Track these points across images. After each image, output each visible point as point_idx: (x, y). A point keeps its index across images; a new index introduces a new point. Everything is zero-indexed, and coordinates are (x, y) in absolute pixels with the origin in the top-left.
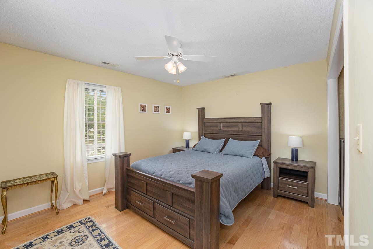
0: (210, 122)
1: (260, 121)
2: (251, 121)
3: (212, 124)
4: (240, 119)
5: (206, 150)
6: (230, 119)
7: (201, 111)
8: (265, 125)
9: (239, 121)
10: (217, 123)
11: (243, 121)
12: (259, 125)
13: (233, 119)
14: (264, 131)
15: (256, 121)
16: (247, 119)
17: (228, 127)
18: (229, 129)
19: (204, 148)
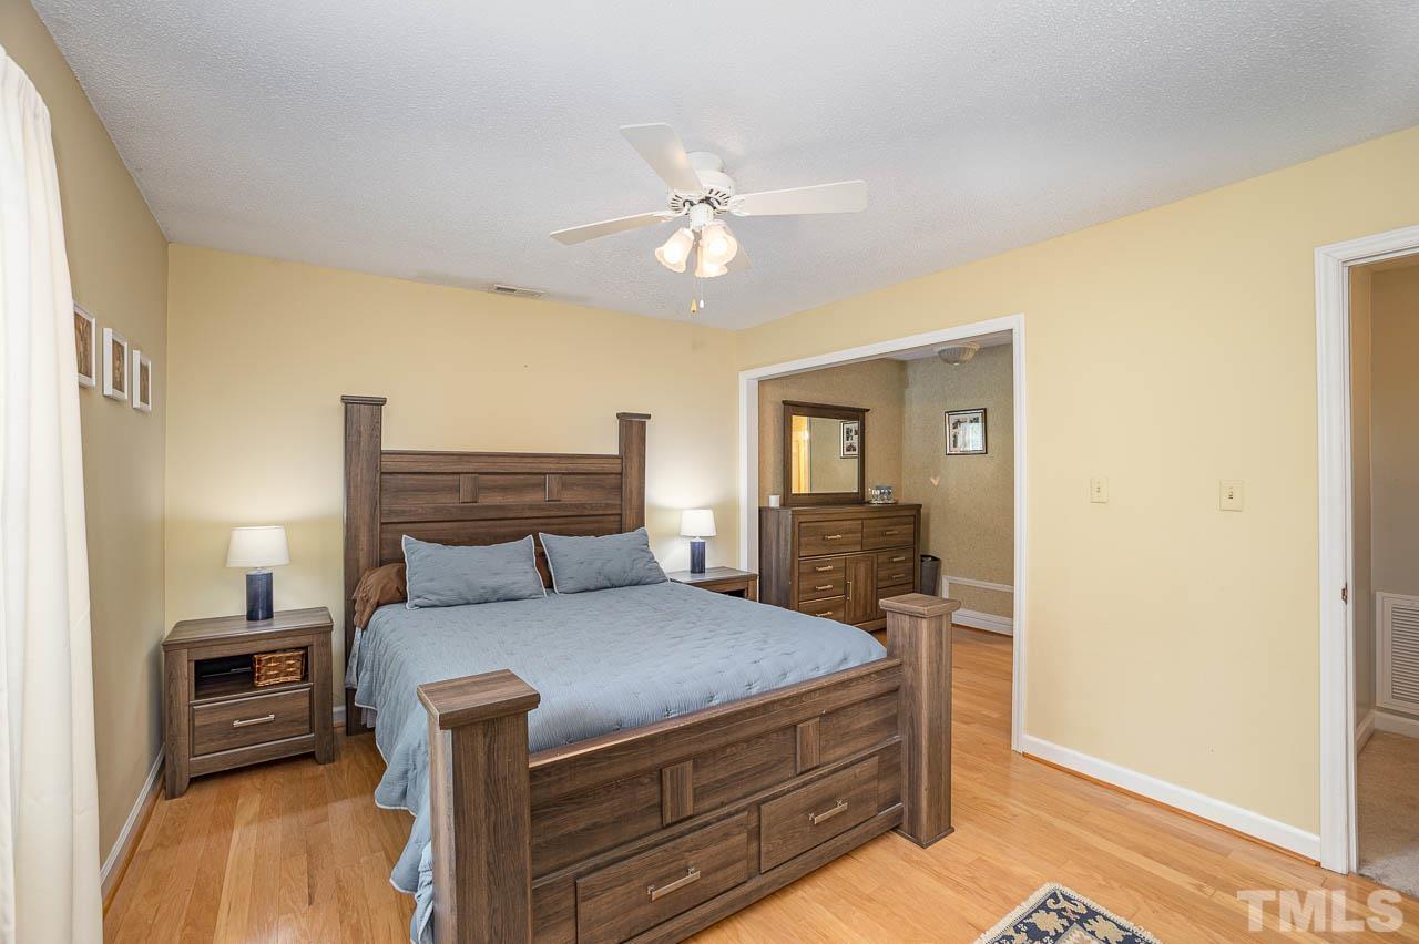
0: (416, 470)
1: (617, 469)
2: (593, 468)
3: (431, 477)
4: (556, 460)
5: (495, 591)
6: (517, 460)
7: (362, 415)
8: (632, 482)
9: (551, 466)
10: (454, 473)
11: (564, 466)
12: (613, 480)
13: (530, 460)
14: (630, 500)
15: (607, 467)
16: (581, 461)
17: (504, 489)
18: (510, 499)
19: (484, 588)
